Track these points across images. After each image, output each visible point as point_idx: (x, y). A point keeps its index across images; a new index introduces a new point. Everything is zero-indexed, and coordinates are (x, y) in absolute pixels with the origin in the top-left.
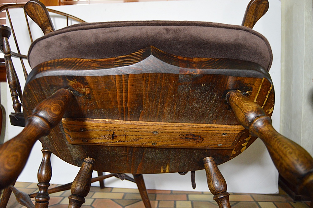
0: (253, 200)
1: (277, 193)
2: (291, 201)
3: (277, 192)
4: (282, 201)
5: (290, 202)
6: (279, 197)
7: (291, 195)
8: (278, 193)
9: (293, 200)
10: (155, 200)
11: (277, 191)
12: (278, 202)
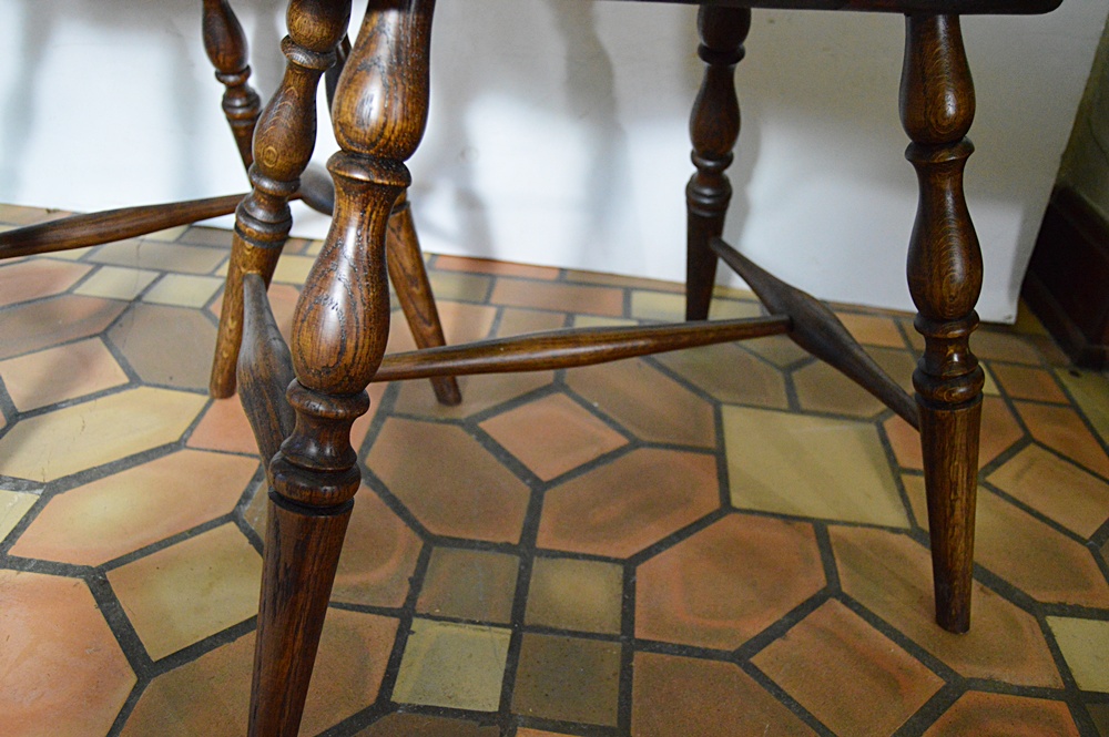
0: (901, 344)
1: (1008, 321)
2: (1060, 365)
3: (1010, 318)
4: (1021, 361)
5: (1057, 371)
6: (1015, 344)
7: (1063, 339)
8: (1012, 321)
9: (1067, 360)
10: (486, 302)
11: (1007, 314)
12: (1006, 363)
